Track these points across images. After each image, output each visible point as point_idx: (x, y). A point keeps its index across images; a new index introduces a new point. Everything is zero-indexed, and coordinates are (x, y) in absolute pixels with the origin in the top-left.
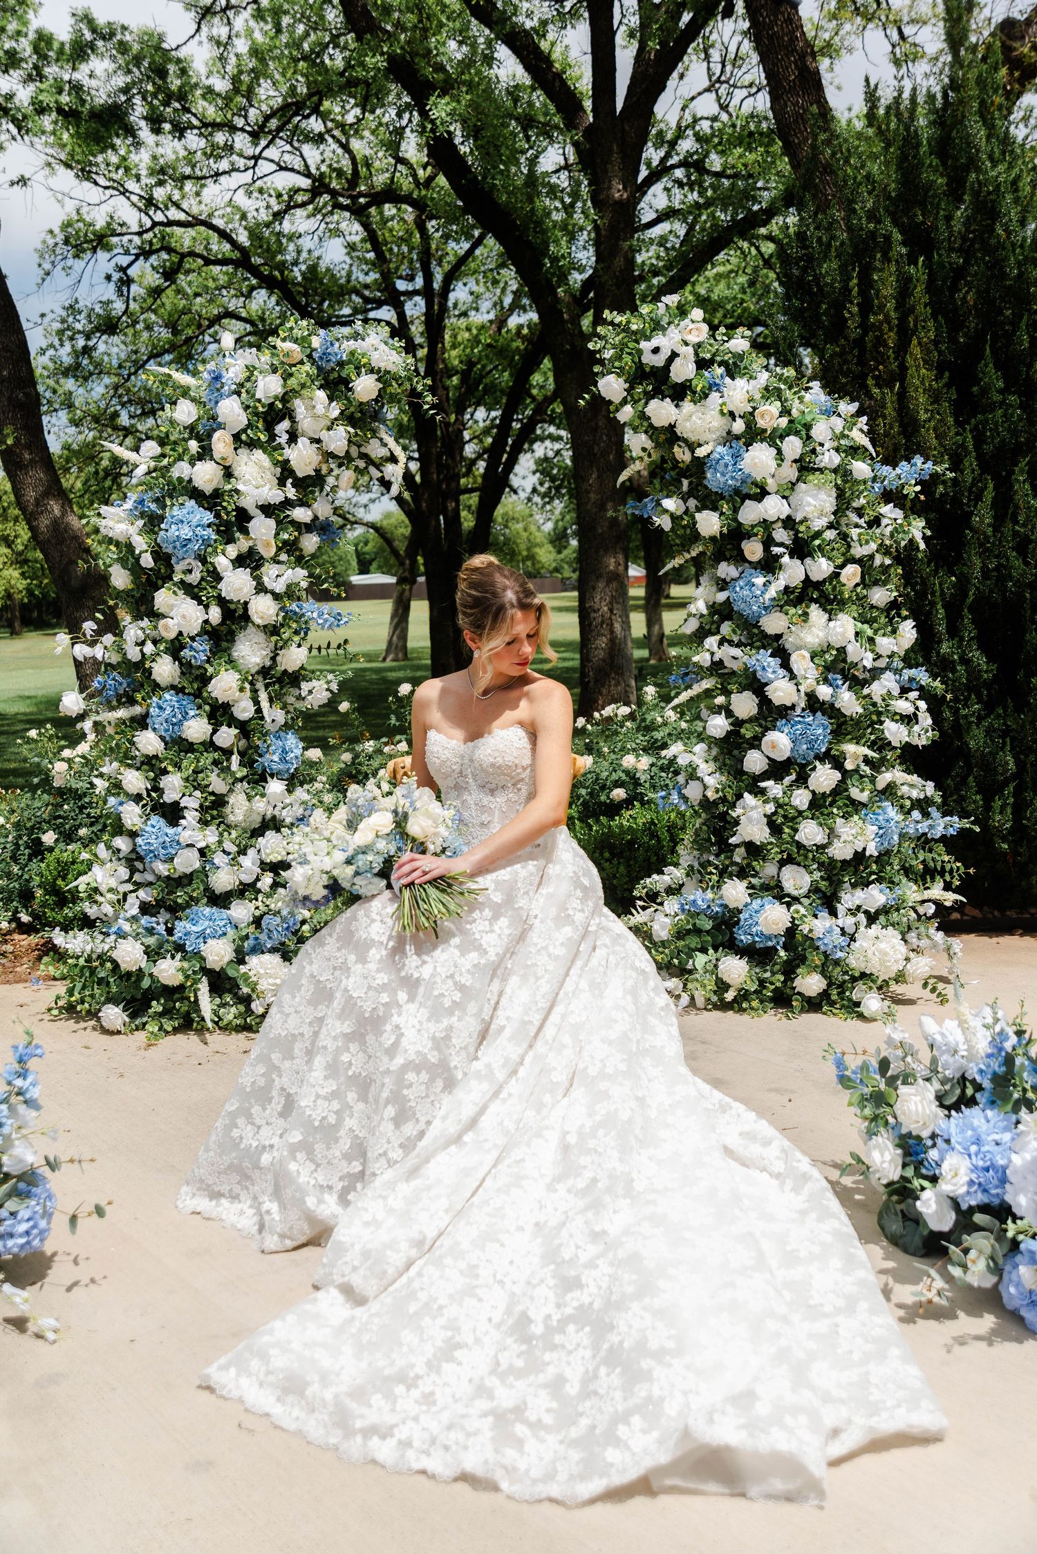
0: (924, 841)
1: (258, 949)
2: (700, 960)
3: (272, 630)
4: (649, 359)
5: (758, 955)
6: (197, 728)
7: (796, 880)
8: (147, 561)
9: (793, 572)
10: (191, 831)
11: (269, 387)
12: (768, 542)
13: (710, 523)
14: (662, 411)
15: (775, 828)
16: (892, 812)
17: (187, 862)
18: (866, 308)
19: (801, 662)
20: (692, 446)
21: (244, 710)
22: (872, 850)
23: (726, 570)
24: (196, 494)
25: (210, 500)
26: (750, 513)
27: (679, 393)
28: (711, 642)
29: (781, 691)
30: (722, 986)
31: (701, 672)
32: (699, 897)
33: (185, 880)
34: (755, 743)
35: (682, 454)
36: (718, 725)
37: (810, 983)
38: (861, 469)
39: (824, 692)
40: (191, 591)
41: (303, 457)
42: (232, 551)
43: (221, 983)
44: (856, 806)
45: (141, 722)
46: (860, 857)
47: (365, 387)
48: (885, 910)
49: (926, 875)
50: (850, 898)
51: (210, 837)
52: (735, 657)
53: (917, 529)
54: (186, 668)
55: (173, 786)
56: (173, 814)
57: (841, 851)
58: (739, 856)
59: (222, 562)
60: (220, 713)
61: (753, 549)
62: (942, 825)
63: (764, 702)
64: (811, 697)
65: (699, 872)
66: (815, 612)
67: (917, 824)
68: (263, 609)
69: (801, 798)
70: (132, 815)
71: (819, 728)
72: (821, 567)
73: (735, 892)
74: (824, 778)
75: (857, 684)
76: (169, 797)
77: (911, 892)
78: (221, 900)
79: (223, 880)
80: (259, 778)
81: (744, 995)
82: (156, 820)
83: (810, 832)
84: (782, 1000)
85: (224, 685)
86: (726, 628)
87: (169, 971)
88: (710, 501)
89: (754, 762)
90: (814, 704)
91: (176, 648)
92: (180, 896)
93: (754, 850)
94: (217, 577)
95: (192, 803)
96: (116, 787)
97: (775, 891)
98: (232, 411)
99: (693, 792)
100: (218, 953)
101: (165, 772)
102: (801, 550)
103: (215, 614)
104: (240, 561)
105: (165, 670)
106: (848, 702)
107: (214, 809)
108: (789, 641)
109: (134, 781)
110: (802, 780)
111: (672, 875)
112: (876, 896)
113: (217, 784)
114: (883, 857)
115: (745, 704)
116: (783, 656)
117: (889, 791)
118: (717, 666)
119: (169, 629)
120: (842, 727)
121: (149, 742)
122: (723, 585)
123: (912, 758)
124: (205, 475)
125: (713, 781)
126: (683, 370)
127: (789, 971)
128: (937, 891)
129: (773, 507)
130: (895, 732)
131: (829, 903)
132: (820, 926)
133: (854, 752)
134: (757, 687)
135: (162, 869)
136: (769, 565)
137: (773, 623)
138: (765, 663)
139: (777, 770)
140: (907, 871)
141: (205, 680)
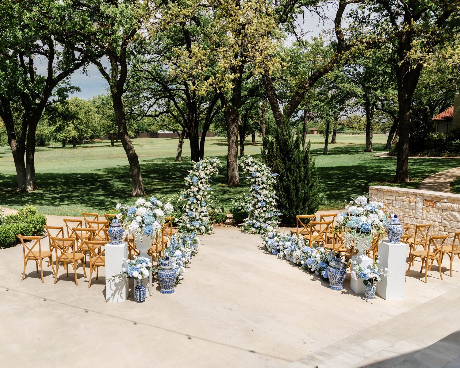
0: (276, 216)
1: (202, 226)
2: (250, 229)
3: (204, 191)
4: (246, 162)
5: (257, 228)
6: (195, 201)
7: (261, 220)
8: (191, 183)
9: (261, 186)
10: (194, 212)
11: (205, 165)
12: (259, 183)
13: (253, 180)
14: (247, 168)
15: (259, 214)
16: (272, 212)
17: (194, 216)
18: (272, 151)
19: (262, 196)
20: (251, 172)
21: (200, 199)
22: (269, 217)
23: (254, 185)
24: (196, 176)
25: (198, 176)
26: (257, 179)
27: (249, 166)
28: (252, 193)
29: (260, 199)
30: (252, 232)
31: (251, 196)
32: (250, 222)
33: (194, 218)
34: (257, 204)
35: (249, 172)
36: (253, 202)
37: (262, 231)
38: (269, 175)
39: (265, 199)
40: (195, 187)
41: (208, 172)
42: (200, 182)
43: (198, 229)
44: (268, 212)
45: (189, 200)
46: (268, 218)
47: (215, 165)
48: (271, 224)
49: (277, 220)
50: (267, 222)
51: (197, 214)
52: (255, 195)
53: (276, 182)
54: (194, 195)
55: (192, 207)
56: (192, 211)
57: (266, 217)
58: (255, 217)
59: (199, 183)
60: (198, 200)
61: (257, 183)
62: (279, 214)
63: (258, 200)
64: (263, 200)
65: (250, 219)
66: (264, 190)
67: (275, 214)
68: (203, 188)
69: (262, 211)
70: (187, 211)
71: (264, 203)
72: (265, 186)
73: (254, 221)
74: (265, 209)
75: (269, 198)
76: (192, 209)
77: (274, 222)
78: (197, 220)
79: (198, 218)
80: (201, 207)
81: (255, 233)
82: (191, 211)
83: (263, 215)
84: (259, 233)
85: (199, 197)
86: (254, 191)
87: (192, 228)
88: (253, 178)
89: (257, 206)
90: (264, 200)
91: (193, 193)
92: (193, 220)
93: (257, 217)
94: (198, 185)
95: (194, 209)
96: (185, 207)
97: (259, 221)
98: (201, 167)
99: (250, 210)
100: (198, 226)
101: (191, 206)
102: (262, 183)
103: (198, 189)
104: (200, 183)
105: (192, 195)
106: (267, 200)
107: (197, 210)
108: (261, 193)
109: (188, 207)
110: (262, 209)
111: (247, 219)
112: (270, 222)
113: (197, 207)
114: (271, 218)
115: (256, 200)
116: (260, 195)
117: (272, 210)
118: (253, 195)
119: (193, 190)
120: (267, 203)
121: (190, 203)
122: (254, 187)
123: (275, 206)
124: (197, 174)
125: (252, 208)
126: (250, 163)
127: (260, 230)
128: (278, 222)
129: (259, 179)
130: (273, 204)
131: (265, 223)
132: (263, 225)
133: (268, 206)
134: (257, 198)
135: (191, 217)
136: (259, 185)
137: (259, 191)
138: (258, 196)
139: (259, 208)
140: (274, 220)
141: (196, 196)
